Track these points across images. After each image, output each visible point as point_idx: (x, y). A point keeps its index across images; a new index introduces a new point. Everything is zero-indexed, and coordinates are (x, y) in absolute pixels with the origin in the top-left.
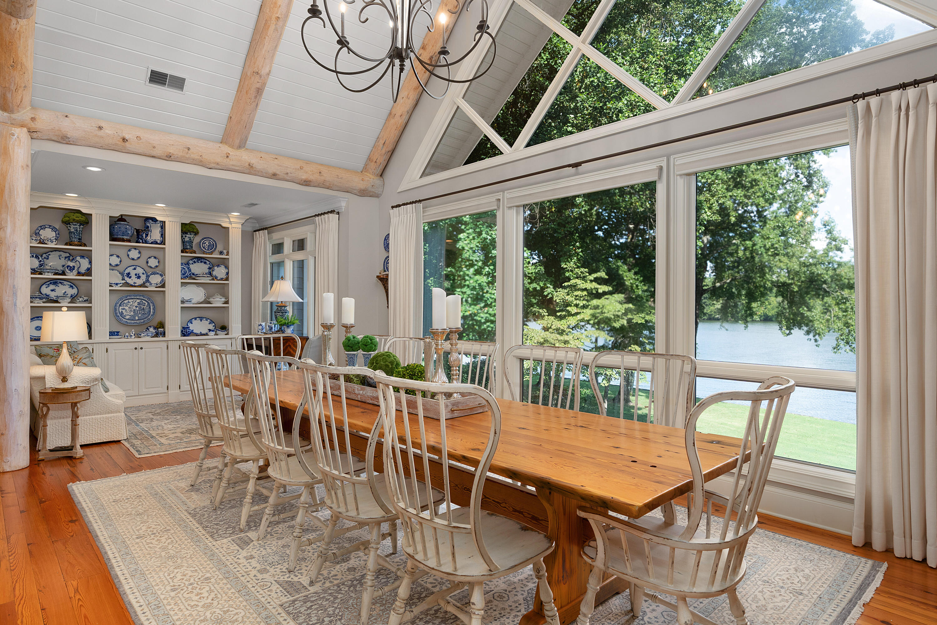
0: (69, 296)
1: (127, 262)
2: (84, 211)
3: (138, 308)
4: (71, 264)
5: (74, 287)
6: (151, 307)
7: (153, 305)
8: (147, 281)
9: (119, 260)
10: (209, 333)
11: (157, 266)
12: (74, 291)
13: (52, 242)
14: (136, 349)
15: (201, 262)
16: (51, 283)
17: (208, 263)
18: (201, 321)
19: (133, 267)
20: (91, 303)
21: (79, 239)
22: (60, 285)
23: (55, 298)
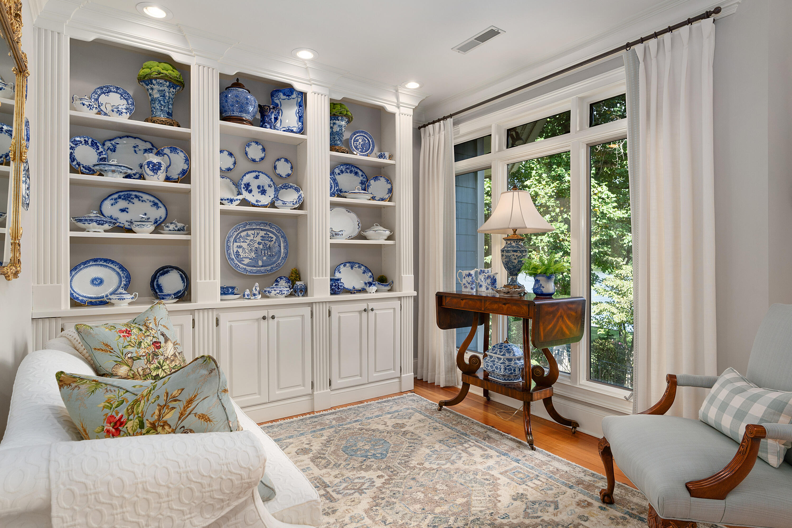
0: (152, 220)
1: (244, 165)
2: (178, 58)
3: (261, 246)
4: (155, 159)
5: (160, 204)
6: (282, 245)
7: (285, 241)
8: (277, 198)
9: (231, 160)
10: (368, 289)
11: (289, 175)
12: (161, 212)
13: (120, 113)
14: (264, 318)
15: (351, 172)
16: (120, 197)
17: (360, 173)
18: (352, 268)
19: (254, 174)
20: (190, 234)
21: (168, 113)
22: (136, 200)
23: (127, 225)
